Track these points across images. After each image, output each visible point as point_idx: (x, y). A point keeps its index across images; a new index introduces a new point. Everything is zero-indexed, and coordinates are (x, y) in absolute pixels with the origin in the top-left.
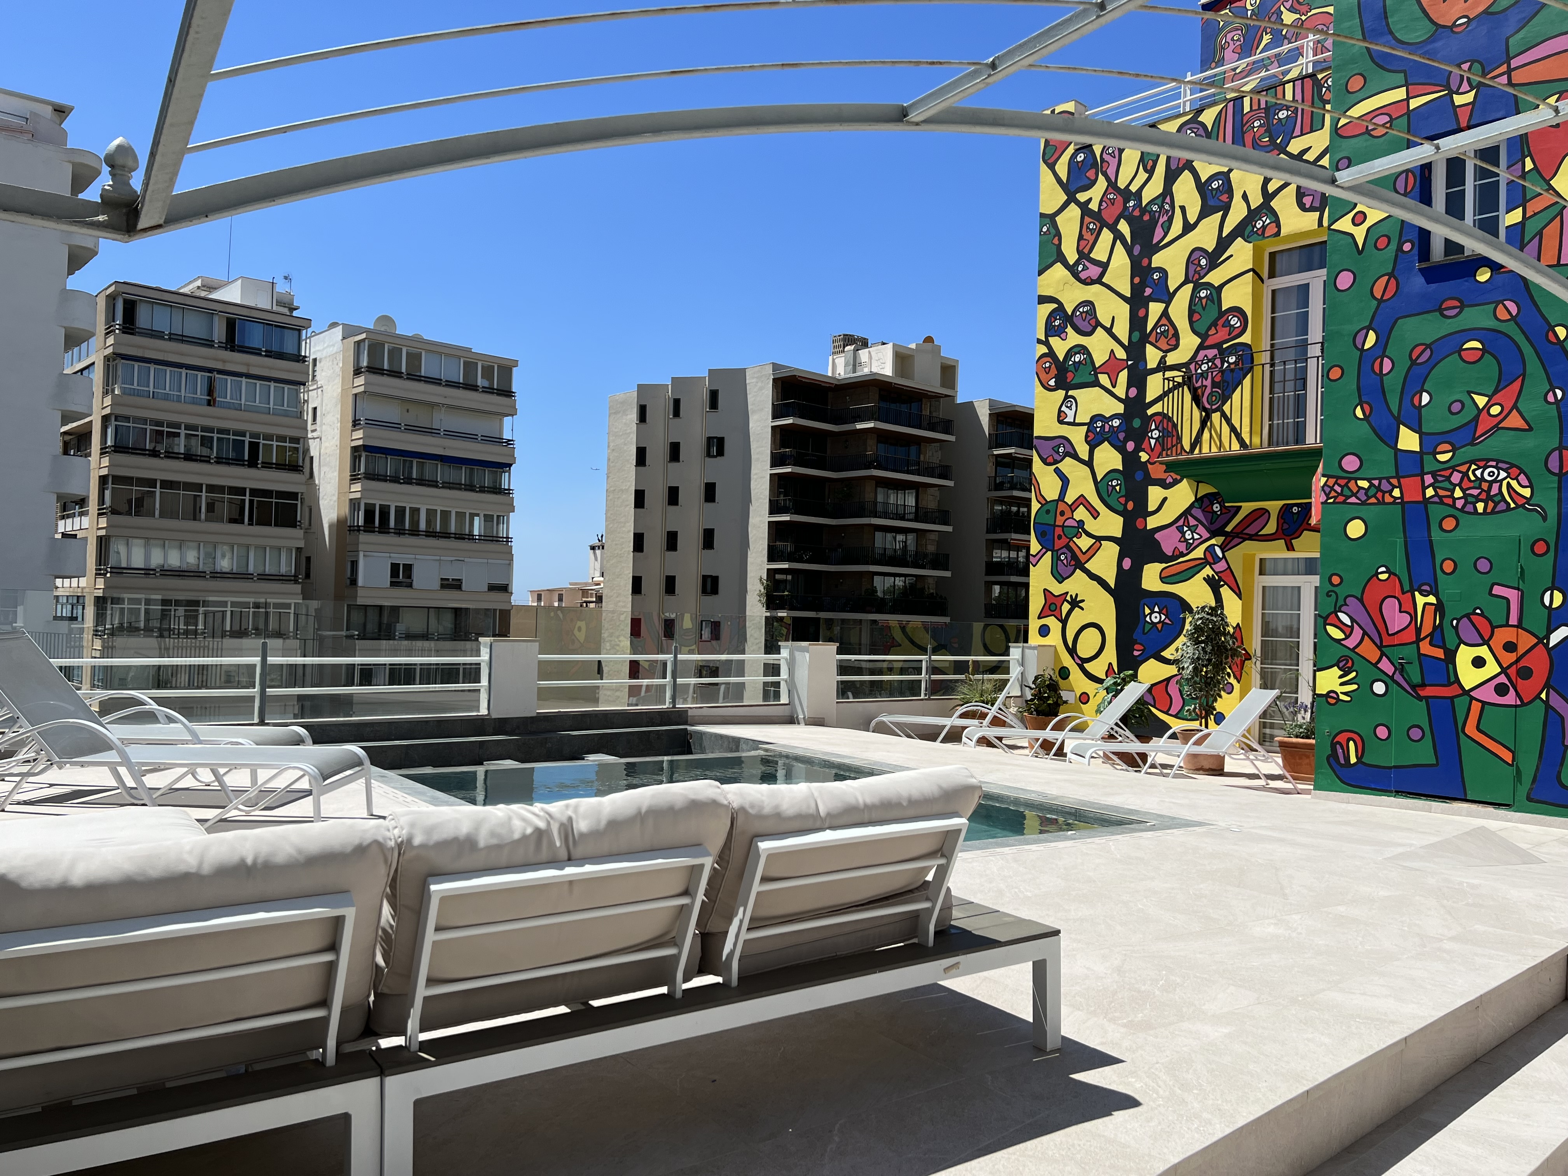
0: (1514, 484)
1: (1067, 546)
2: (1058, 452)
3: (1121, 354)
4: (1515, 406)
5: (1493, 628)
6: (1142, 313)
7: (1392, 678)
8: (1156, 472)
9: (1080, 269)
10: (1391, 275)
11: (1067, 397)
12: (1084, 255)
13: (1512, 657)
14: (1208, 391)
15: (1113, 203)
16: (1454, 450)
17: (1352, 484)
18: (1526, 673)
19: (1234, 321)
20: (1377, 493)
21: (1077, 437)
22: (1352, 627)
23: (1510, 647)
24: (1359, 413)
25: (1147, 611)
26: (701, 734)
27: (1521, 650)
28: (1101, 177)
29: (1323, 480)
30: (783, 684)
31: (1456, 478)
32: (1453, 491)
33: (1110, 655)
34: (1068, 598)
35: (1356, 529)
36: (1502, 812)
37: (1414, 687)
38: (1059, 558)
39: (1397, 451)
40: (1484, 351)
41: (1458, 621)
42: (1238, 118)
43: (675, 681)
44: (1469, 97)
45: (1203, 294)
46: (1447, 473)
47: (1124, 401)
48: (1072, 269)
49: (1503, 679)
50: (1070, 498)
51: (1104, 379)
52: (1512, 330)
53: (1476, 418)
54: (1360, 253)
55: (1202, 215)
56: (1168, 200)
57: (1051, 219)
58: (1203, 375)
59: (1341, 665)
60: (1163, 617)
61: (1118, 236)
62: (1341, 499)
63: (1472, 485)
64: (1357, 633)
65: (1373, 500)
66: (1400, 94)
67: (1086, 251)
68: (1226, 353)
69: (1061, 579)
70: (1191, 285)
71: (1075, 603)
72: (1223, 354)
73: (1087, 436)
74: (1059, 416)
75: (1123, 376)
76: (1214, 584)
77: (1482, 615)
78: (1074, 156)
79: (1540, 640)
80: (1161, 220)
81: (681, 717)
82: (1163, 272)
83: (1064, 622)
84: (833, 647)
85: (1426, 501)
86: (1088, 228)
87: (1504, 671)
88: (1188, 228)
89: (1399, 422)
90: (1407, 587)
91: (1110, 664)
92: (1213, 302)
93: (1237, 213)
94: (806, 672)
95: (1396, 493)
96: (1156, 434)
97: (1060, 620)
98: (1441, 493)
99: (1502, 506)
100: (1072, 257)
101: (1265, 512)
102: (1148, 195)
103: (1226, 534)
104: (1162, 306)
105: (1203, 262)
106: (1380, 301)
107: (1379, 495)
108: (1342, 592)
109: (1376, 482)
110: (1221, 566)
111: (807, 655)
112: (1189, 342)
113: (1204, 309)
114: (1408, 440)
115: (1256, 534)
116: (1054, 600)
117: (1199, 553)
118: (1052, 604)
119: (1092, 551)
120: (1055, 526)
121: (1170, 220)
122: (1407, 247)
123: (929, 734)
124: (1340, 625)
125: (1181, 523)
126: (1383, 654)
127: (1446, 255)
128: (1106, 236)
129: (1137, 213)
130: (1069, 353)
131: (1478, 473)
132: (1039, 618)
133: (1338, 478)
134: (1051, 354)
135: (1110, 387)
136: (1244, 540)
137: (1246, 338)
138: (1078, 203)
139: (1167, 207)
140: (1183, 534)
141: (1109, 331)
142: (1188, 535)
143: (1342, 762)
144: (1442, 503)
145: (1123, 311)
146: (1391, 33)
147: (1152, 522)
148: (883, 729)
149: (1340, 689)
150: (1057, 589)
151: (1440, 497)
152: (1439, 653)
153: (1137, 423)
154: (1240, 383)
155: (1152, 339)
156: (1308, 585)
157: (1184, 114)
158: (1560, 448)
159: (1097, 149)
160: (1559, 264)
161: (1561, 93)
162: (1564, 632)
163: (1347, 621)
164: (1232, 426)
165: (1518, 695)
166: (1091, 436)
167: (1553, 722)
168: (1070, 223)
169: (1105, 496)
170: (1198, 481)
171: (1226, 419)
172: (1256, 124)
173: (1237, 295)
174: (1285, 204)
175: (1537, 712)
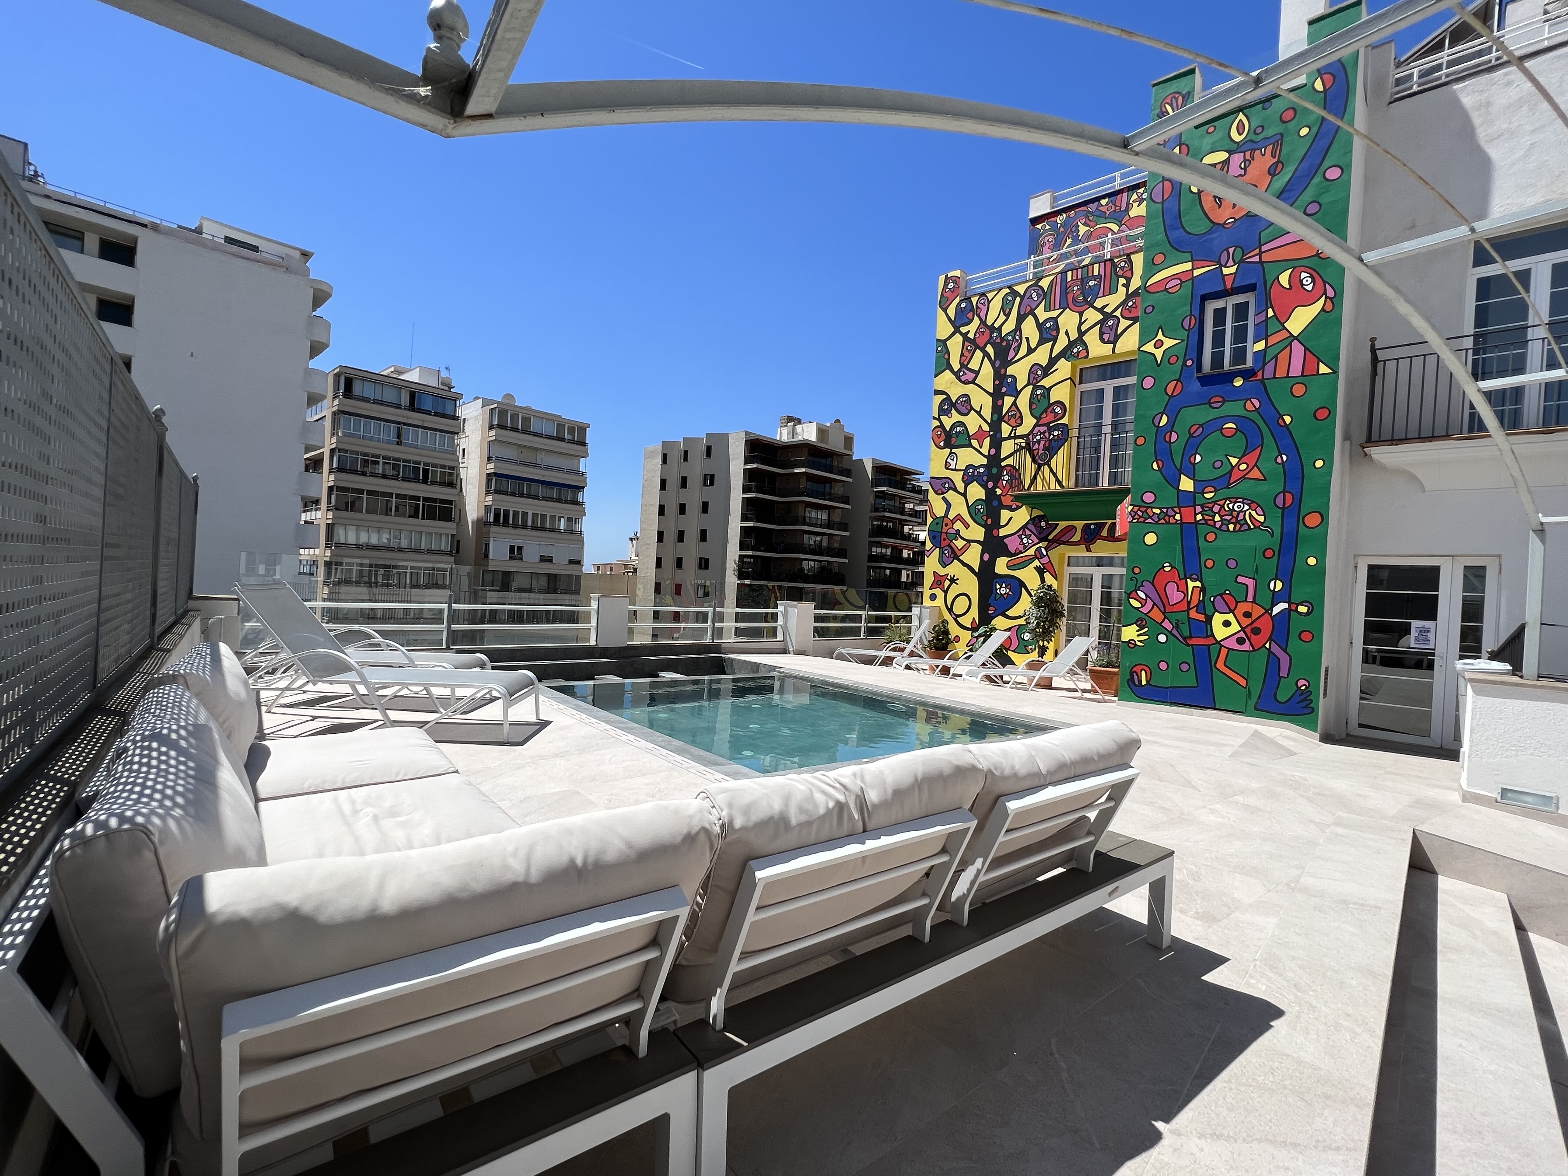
1: (949, 545)
2: (945, 487)
3: (986, 428)
4: (1256, 465)
5: (1237, 603)
6: (1000, 403)
7: (1171, 632)
8: (1006, 501)
9: (961, 374)
10: (1178, 380)
11: (951, 453)
12: (964, 366)
13: (1249, 621)
15: (983, 333)
17: (1149, 511)
18: (1257, 631)
19: (1058, 410)
21: (957, 478)
22: (1146, 600)
23: (1247, 615)
25: (998, 586)
26: (732, 660)
27: (1254, 618)
28: (976, 318)
29: (1130, 508)
30: (779, 629)
33: (974, 613)
34: (949, 577)
35: (1151, 539)
36: (1238, 717)
37: (1185, 638)
38: (943, 553)
39: (1179, 491)
40: (1237, 429)
41: (1215, 597)
42: (1063, 285)
43: (714, 625)
44: (1233, 270)
45: (1039, 392)
46: (1211, 505)
48: (956, 374)
50: (951, 516)
51: (975, 443)
52: (1256, 417)
53: (1230, 473)
54: (1158, 365)
55: (1040, 344)
56: (1018, 333)
57: (944, 342)
58: (1039, 442)
59: (1138, 623)
60: (1008, 590)
61: (986, 354)
62: (1142, 520)
63: (1227, 513)
64: (1150, 604)
65: (1162, 521)
66: (1188, 266)
68: (1052, 429)
69: (944, 565)
71: (953, 581)
72: (1050, 430)
73: (963, 478)
74: (946, 465)
76: (1040, 571)
77: (1230, 594)
78: (959, 304)
80: (1014, 346)
81: (717, 648)
82: (1014, 378)
83: (946, 592)
84: (812, 605)
85: (1197, 523)
86: (967, 349)
88: (1030, 351)
90: (1182, 576)
91: (974, 618)
92: (1044, 397)
93: (1062, 342)
94: (796, 621)
95: (1178, 517)
96: (1006, 478)
97: (944, 591)
98: (1206, 517)
99: (1245, 527)
100: (956, 367)
101: (1073, 527)
102: (1005, 330)
103: (1049, 541)
104: (1013, 399)
106: (1171, 397)
107: (1167, 518)
109: (1165, 510)
111: (796, 610)
112: (1029, 422)
113: (1039, 401)
114: (1187, 484)
115: (1068, 541)
116: (940, 579)
117: (1031, 552)
118: (938, 581)
119: (964, 549)
120: (942, 532)
122: (1189, 363)
123: (869, 661)
124: (1138, 599)
126: (1165, 617)
127: (1211, 370)
128: (979, 354)
129: (998, 341)
130: (953, 426)
132: (930, 589)
133: (1140, 506)
134: (942, 426)
135: (979, 448)
136: (1060, 544)
137: (1065, 421)
138: (961, 333)
139: (1017, 338)
141: (979, 413)
143: (1137, 683)
144: (1207, 524)
145: (988, 401)
146: (1183, 227)
148: (841, 657)
149: (1137, 639)
150: (942, 571)
152: (1202, 618)
153: (995, 471)
154: (1063, 445)
156: (1098, 573)
157: (1030, 281)
158: (1284, 492)
159: (974, 300)
160: (1288, 377)
161: (1294, 268)
162: (1282, 606)
163: (1143, 596)
164: (1055, 474)
165: (1251, 644)
166: (966, 478)
167: (1273, 661)
168: (955, 345)
169: (974, 516)
170: (1032, 507)
171: (1051, 470)
172: (1075, 288)
173: (1060, 394)
174: (1092, 339)
175: (1263, 655)
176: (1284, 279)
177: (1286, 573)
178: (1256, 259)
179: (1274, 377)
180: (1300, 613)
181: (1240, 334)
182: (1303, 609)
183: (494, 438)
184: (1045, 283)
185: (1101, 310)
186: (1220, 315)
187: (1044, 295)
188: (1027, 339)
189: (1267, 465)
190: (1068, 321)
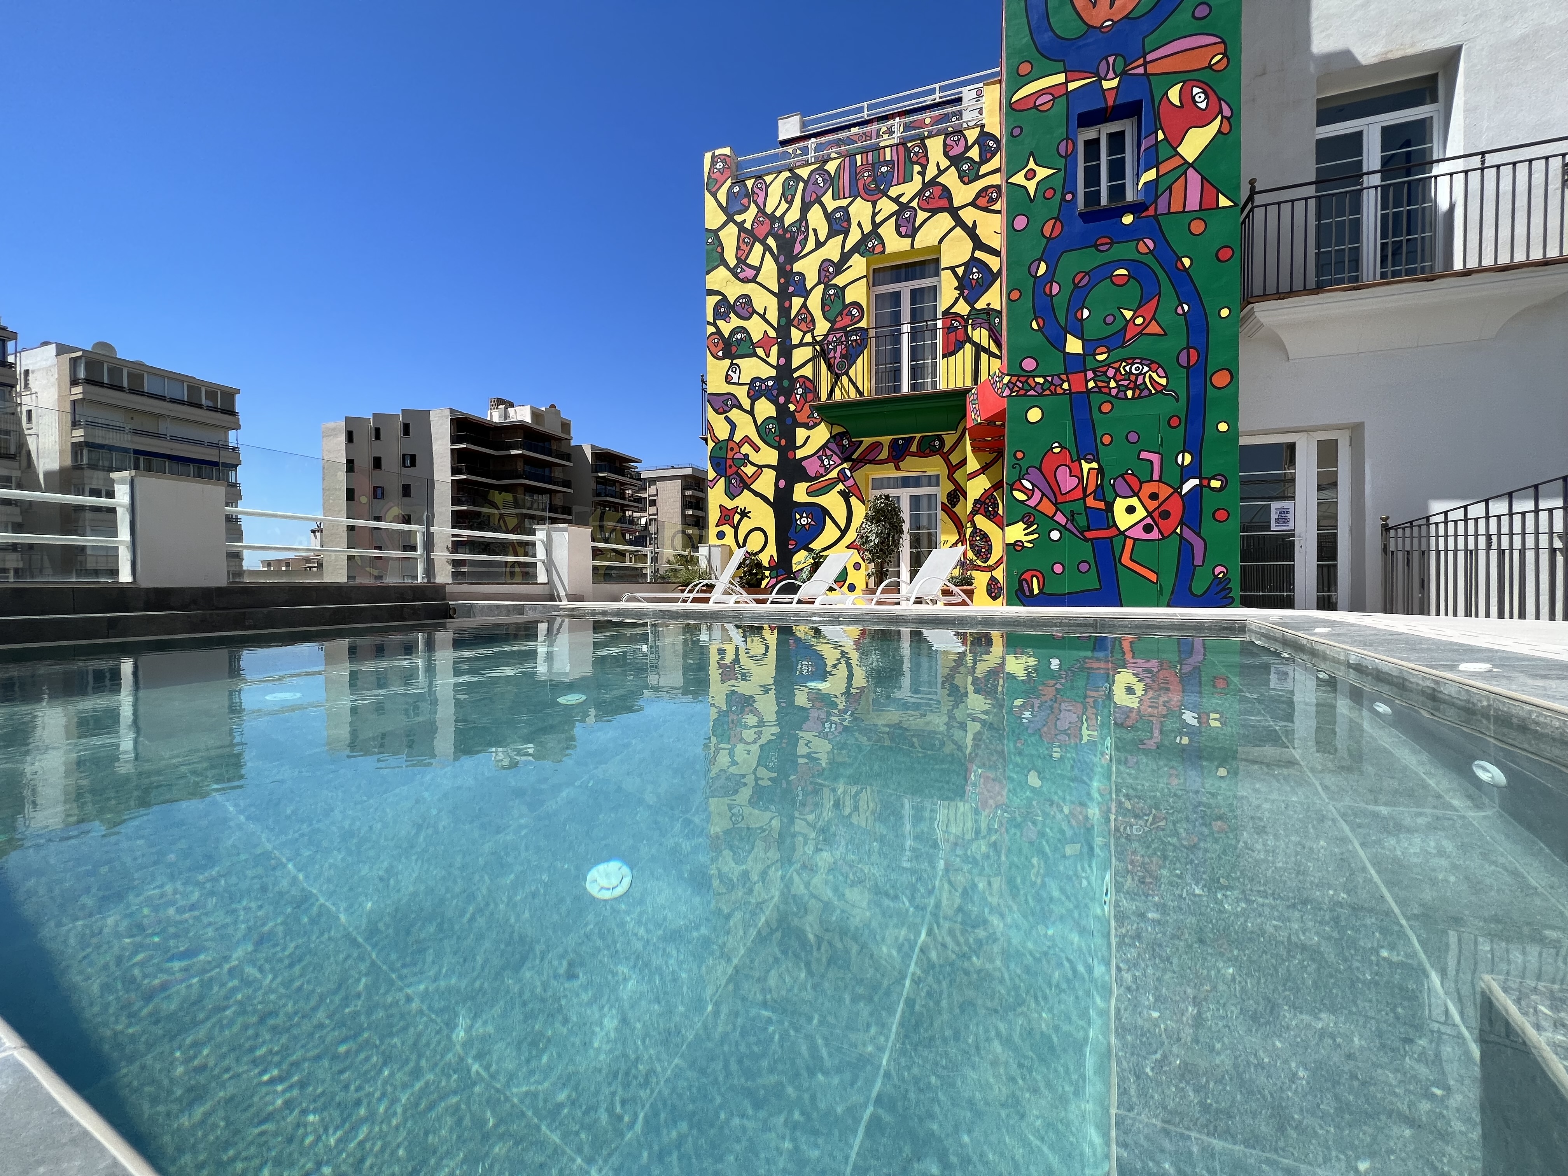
0: (1154, 375)
1: (737, 473)
2: (727, 405)
3: (772, 334)
4: (1153, 318)
5: (1141, 483)
6: (787, 304)
7: (1064, 527)
8: (801, 417)
9: (739, 271)
10: (1057, 219)
11: (732, 364)
12: (741, 261)
13: (1156, 504)
14: (838, 360)
15: (762, 223)
16: (1109, 352)
17: (1030, 381)
18: (1165, 515)
19: (854, 312)
20: (1050, 389)
21: (741, 393)
22: (1033, 490)
23: (1154, 496)
24: (1034, 325)
25: (798, 517)
27: (1161, 498)
28: (752, 205)
29: (1006, 379)
30: (539, 565)
31: (1111, 373)
32: (1109, 383)
33: (772, 550)
34: (739, 511)
35: (1034, 415)
37: (1082, 532)
38: (730, 482)
39: (1066, 354)
40: (1129, 276)
41: (1115, 479)
42: (853, 169)
44: (1114, 83)
45: (831, 292)
46: (1104, 369)
47: (777, 367)
48: (733, 271)
49: (1149, 521)
50: (737, 438)
51: (760, 352)
52: (1150, 260)
53: (1125, 328)
54: (1032, 201)
55: (830, 236)
56: (804, 224)
57: (715, 233)
58: (835, 348)
59: (1025, 520)
60: (810, 520)
61: (767, 248)
62: (1022, 392)
63: (1123, 377)
64: (1038, 494)
65: (1048, 392)
66: (1060, 78)
67: (743, 258)
68: (849, 334)
69: (732, 497)
70: (822, 286)
71: (744, 514)
72: (847, 334)
73: (748, 393)
74: (727, 378)
75: (775, 350)
76: (845, 495)
77: (1133, 474)
78: (730, 189)
79: (1175, 490)
80: (799, 239)
81: (437, 592)
82: (802, 275)
83: (736, 528)
84: (587, 532)
85: (1089, 391)
86: (744, 241)
87: (1150, 514)
88: (819, 245)
89: (1066, 332)
90: (1075, 458)
91: (772, 556)
92: (839, 298)
93: (855, 236)
94: (566, 552)
95: (1066, 386)
96: (800, 391)
97: (733, 527)
98: (1100, 384)
99: (1145, 393)
100: (732, 262)
101: (879, 444)
102: (788, 220)
103: (853, 460)
104: (802, 300)
105: (831, 269)
106: (1049, 239)
107: (1053, 388)
108: (1024, 464)
109: (1049, 379)
110: (850, 482)
111: (566, 534)
112: (822, 326)
113: (832, 303)
114: (1074, 345)
115: (874, 460)
116: (727, 513)
117: (834, 474)
119: (756, 476)
120: (726, 458)
121: (806, 239)
122: (1069, 197)
124: (1024, 490)
125: (820, 453)
126: (1057, 509)
128: (758, 248)
129: (781, 232)
130: (733, 332)
131: (1127, 368)
132: (717, 526)
133: (1019, 376)
134: (719, 332)
135: (764, 357)
136: (866, 464)
137: (863, 324)
138: (735, 222)
139: (803, 229)
140: (823, 461)
141: (763, 317)
142: (826, 462)
143: (1028, 594)
144: (1100, 392)
145: (772, 304)
146: (1052, 30)
147: (799, 454)
149: (1024, 539)
150: (730, 504)
151: (1100, 388)
152: (1101, 505)
153: (786, 383)
154: (862, 352)
155: (795, 323)
156: (905, 495)
157: (812, 164)
158: (1188, 348)
159: (750, 183)
160: (1184, 211)
161: (1184, 82)
162: (1193, 482)
163: (1028, 485)
164: (855, 385)
165: (1160, 531)
166: (752, 393)
167: (1185, 549)
168: (729, 237)
169: (764, 436)
170: (831, 423)
171: (850, 380)
172: (866, 174)
173: (857, 294)
174: (888, 231)
175: (1174, 541)
176: (1174, 95)
177: (1194, 445)
178: (1141, 70)
179: (1169, 213)
180: (1213, 489)
181: (1117, 170)
182: (1215, 484)
183: (80, 396)
184: (831, 167)
185: (896, 200)
186: (1092, 146)
187: (831, 180)
188: (815, 231)
189: (1166, 316)
190: (860, 211)
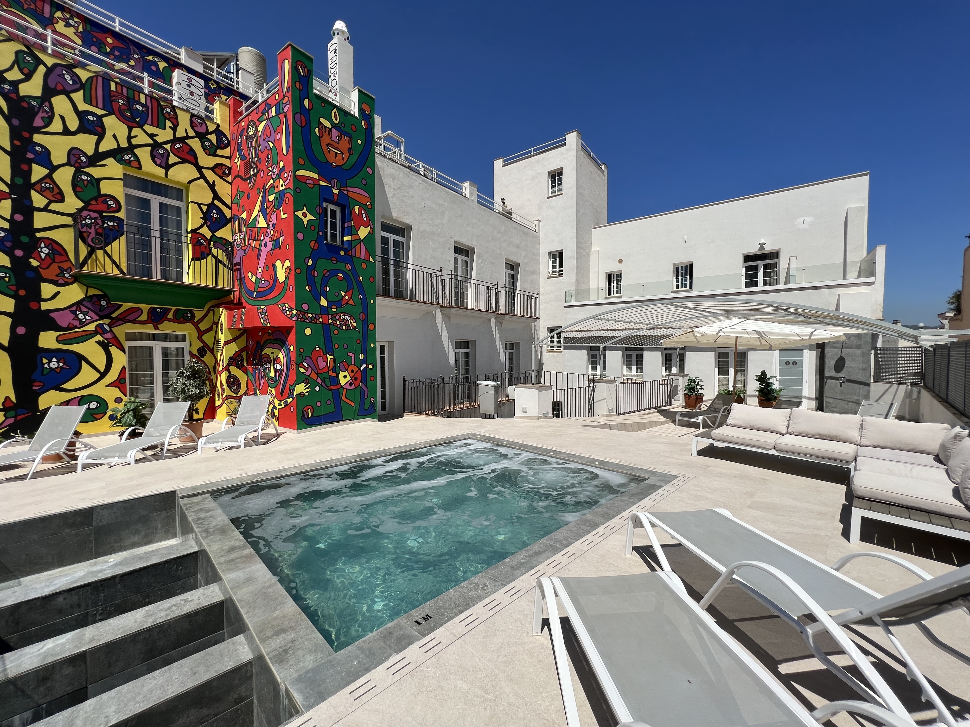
0: (352, 321)
4: (351, 298)
5: (348, 365)
6: (24, 167)
7: (321, 385)
8: (48, 274)
10: (316, 241)
13: (353, 374)
14: (92, 235)
17: (306, 315)
18: (356, 379)
19: (111, 203)
23: (352, 371)
24: (307, 288)
25: (45, 361)
27: (355, 372)
29: (296, 312)
35: (308, 332)
36: (352, 421)
37: (328, 387)
40: (343, 278)
41: (339, 364)
42: (106, 89)
44: (337, 192)
45: (84, 177)
46: (335, 315)
47: (10, 221)
49: (351, 381)
52: (350, 273)
53: (342, 299)
54: (305, 228)
55: (81, 131)
56: (47, 104)
58: (87, 226)
59: (305, 382)
60: (61, 364)
62: (302, 320)
63: (341, 320)
64: (310, 369)
65: (313, 322)
66: (316, 176)
68: (105, 219)
70: (73, 168)
75: (6, 204)
76: (105, 346)
77: (345, 362)
79: (359, 369)
80: (41, 114)
82: (45, 149)
85: (329, 324)
87: (351, 378)
88: (68, 132)
90: (325, 353)
91: (7, 397)
92: (93, 185)
93: (110, 143)
95: (321, 320)
96: (45, 250)
101: (138, 309)
103: (112, 318)
104: (46, 171)
105: (83, 159)
106: (313, 249)
107: (315, 320)
108: (304, 355)
109: (314, 315)
110: (109, 336)
112: (73, 202)
113: (85, 186)
114: (324, 302)
115: (134, 320)
121: (50, 119)
122: (321, 233)
124: (304, 367)
125: (73, 308)
126: (318, 377)
127: (331, 241)
129: (14, 97)
133: (301, 311)
136: (126, 322)
137: (120, 215)
139: (45, 108)
140: (77, 315)
142: (81, 317)
143: (307, 418)
146: (313, 151)
149: (305, 391)
152: (335, 375)
153: (24, 239)
154: (117, 238)
155: (37, 188)
156: (158, 346)
157: (56, 57)
158: (362, 312)
160: (360, 258)
161: (359, 206)
162: (364, 366)
163: (305, 364)
164: (112, 260)
165: (354, 385)
167: (362, 392)
170: (87, 286)
171: (107, 254)
172: (121, 101)
173: (113, 189)
174: (143, 155)
175: (359, 390)
176: (356, 209)
177: (364, 351)
178: (346, 192)
179: (355, 256)
180: (370, 369)
184: (81, 74)
185: (151, 136)
187: (81, 85)
188: (62, 118)
189: (355, 298)
190: (116, 126)
